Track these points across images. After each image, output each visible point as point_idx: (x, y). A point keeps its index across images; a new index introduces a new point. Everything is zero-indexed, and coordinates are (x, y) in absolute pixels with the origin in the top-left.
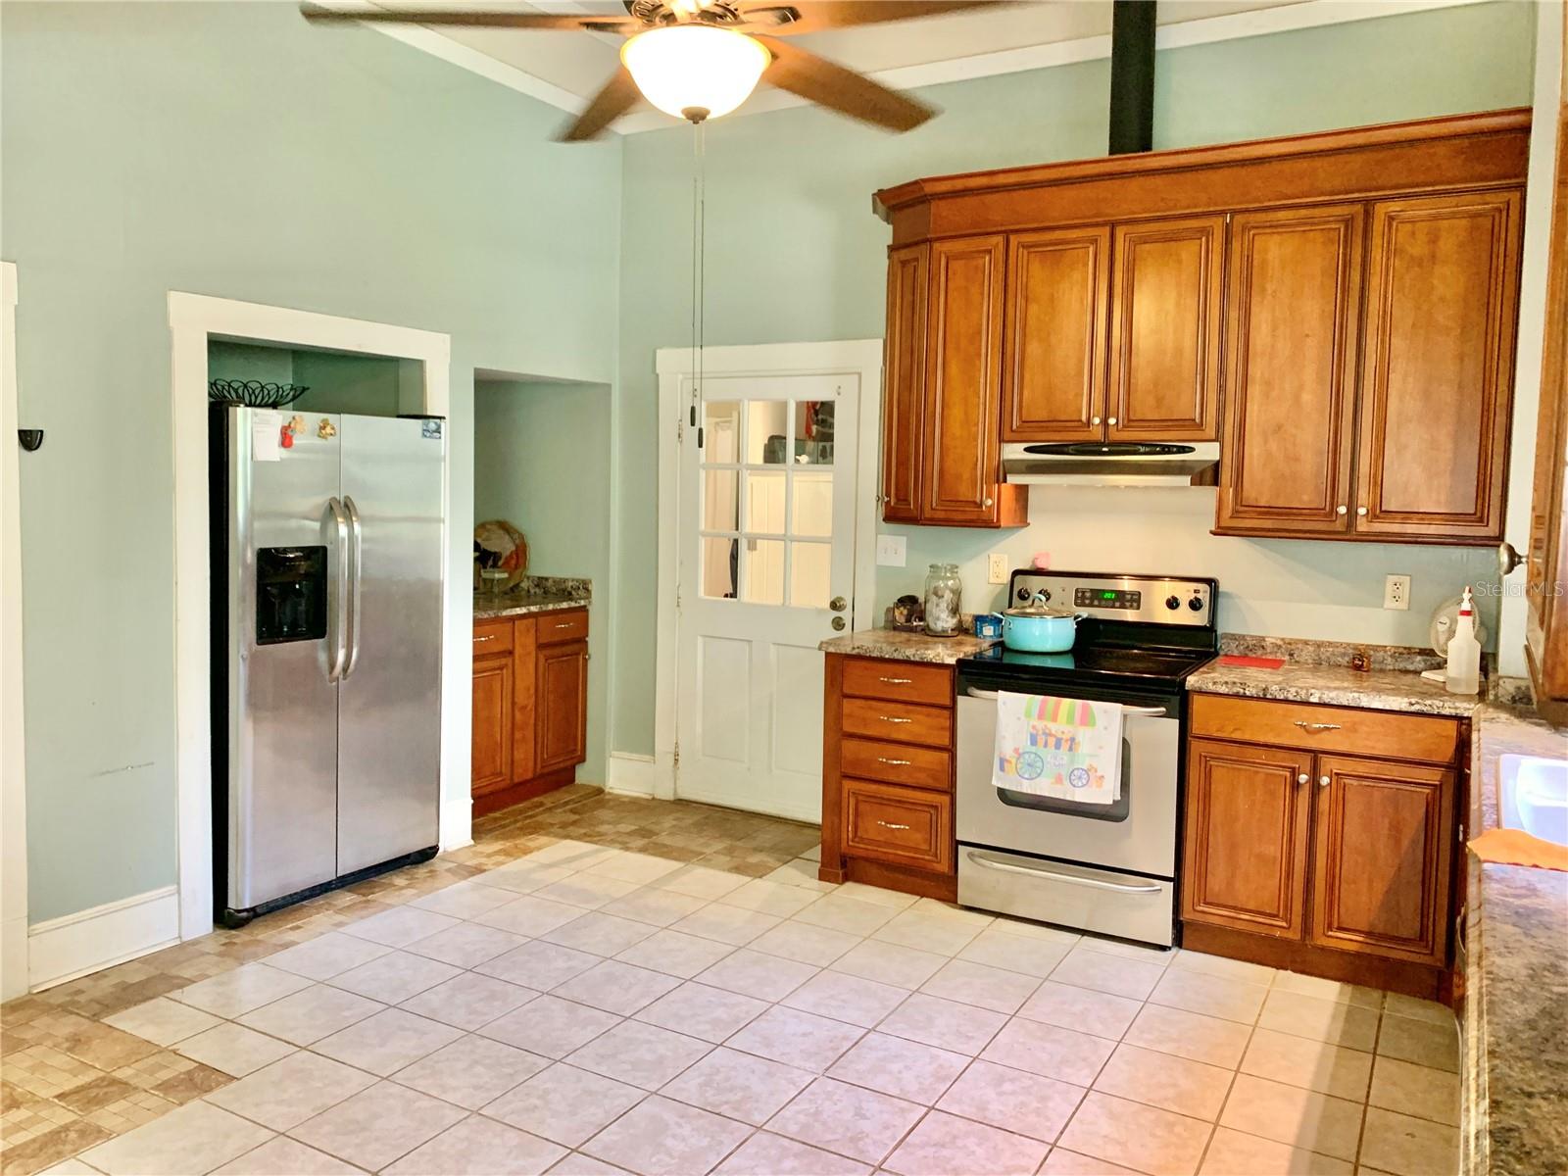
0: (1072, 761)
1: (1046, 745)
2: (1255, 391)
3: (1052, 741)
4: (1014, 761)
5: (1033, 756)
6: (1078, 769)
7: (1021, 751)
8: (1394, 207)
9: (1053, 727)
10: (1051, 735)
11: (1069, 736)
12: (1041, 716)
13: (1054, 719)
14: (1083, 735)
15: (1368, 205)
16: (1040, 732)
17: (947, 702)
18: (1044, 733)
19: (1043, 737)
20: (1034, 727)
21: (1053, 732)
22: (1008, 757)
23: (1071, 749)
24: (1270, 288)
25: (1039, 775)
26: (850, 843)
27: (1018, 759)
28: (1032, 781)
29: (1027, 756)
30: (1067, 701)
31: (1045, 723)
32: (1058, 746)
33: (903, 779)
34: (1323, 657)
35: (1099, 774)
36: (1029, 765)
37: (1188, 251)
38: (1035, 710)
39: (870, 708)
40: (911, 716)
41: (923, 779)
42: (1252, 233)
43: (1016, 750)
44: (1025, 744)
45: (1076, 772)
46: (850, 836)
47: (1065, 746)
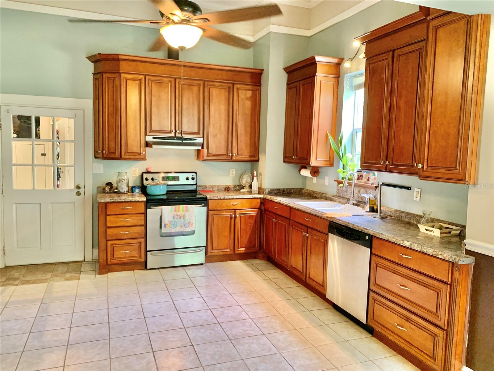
0: (185, 221)
1: (177, 219)
2: (211, 126)
3: (179, 217)
4: (169, 224)
5: (174, 222)
6: (186, 223)
7: (171, 221)
8: (238, 86)
9: (179, 213)
10: (178, 216)
11: (183, 215)
12: (175, 211)
13: (179, 211)
14: (187, 214)
15: (233, 84)
16: (175, 215)
17: (144, 212)
18: (176, 215)
19: (176, 217)
20: (173, 214)
21: (179, 215)
22: (167, 224)
23: (184, 218)
24: (214, 101)
25: (176, 227)
26: (111, 260)
27: (170, 223)
28: (174, 229)
29: (172, 222)
30: (181, 206)
31: (176, 213)
32: (180, 218)
33: (130, 237)
34: (219, 189)
35: (192, 223)
36: (173, 224)
37: (195, 89)
38: (173, 210)
39: (117, 218)
40: (132, 218)
41: (136, 235)
42: (209, 86)
43: (169, 221)
44: (171, 219)
45: (186, 224)
46: (111, 258)
47: (182, 218)
